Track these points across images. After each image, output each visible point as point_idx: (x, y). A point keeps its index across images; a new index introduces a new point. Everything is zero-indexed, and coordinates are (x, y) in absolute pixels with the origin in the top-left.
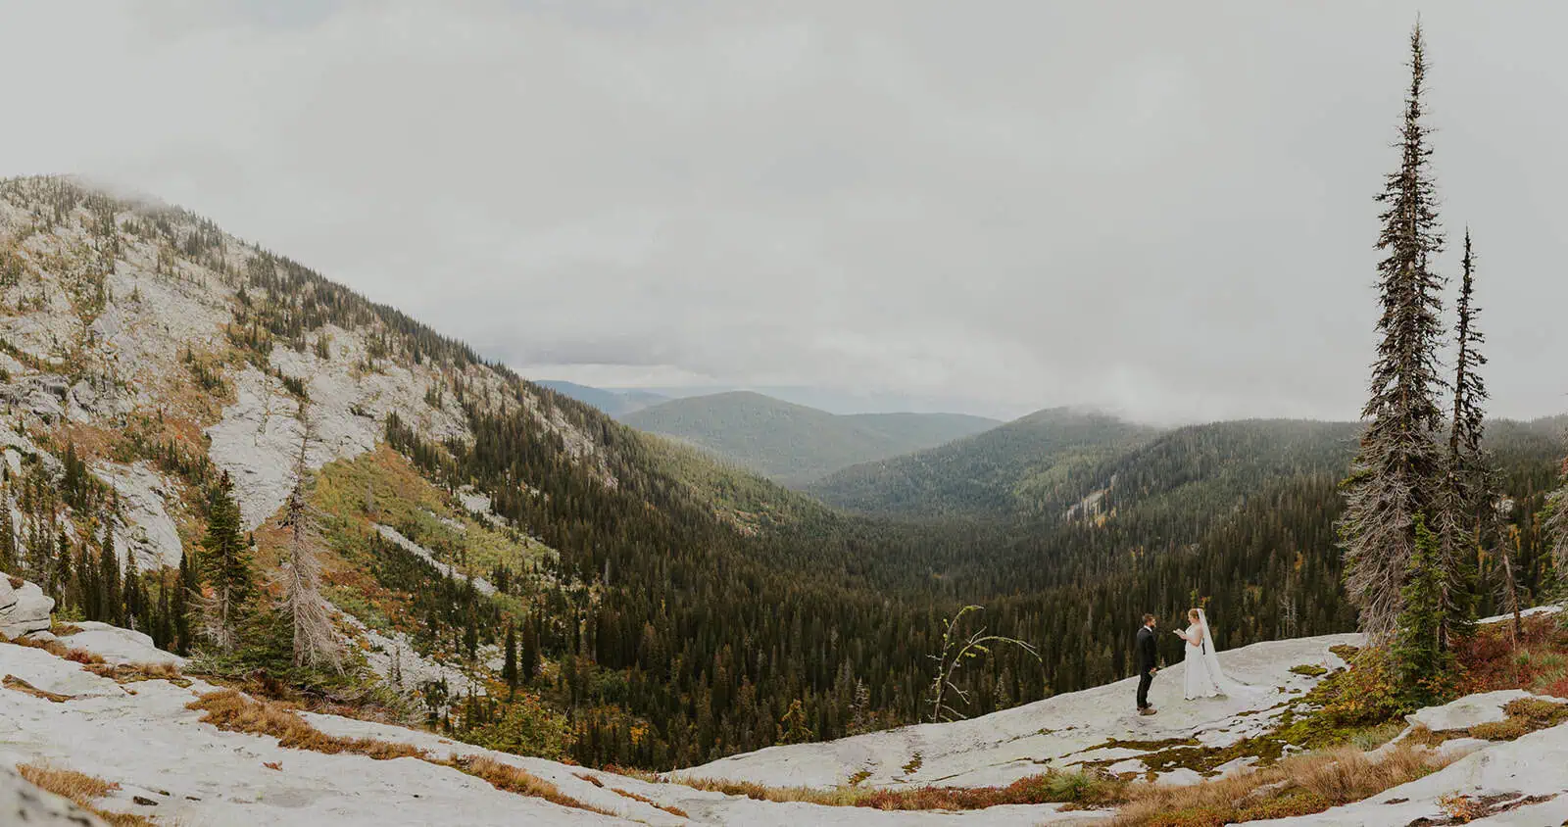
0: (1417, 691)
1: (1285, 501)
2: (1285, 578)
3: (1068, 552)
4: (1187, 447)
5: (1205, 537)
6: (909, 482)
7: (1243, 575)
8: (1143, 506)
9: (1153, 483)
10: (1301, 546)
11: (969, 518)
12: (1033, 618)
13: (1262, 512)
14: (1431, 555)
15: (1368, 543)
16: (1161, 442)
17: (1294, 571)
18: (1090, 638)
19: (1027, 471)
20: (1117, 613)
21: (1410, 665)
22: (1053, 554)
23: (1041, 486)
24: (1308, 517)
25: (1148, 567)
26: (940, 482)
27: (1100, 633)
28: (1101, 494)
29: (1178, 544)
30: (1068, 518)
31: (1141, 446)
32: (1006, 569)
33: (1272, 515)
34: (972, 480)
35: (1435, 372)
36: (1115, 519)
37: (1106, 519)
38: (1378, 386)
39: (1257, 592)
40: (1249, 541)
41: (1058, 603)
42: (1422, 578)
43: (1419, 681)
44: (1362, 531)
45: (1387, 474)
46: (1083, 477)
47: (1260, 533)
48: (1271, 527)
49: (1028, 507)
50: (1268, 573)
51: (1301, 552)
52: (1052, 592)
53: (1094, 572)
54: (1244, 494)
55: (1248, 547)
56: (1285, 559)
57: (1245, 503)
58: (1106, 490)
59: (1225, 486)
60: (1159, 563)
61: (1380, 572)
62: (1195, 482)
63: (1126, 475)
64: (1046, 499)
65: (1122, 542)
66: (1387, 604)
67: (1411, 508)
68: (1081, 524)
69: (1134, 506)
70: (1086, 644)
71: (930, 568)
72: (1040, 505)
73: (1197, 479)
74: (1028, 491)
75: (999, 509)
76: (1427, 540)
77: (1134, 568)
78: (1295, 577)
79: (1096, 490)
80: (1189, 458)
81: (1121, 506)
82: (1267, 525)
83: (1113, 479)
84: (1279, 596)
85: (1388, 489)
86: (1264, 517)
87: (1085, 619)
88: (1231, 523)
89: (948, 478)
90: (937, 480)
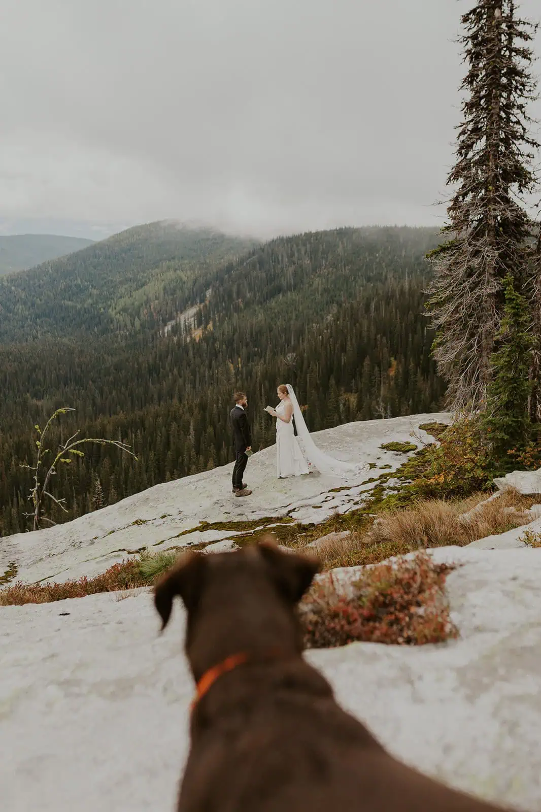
0: (507, 463)
1: (377, 309)
2: (379, 385)
3: (168, 368)
4: (280, 258)
5: (301, 347)
7: (338, 382)
8: (239, 318)
9: (248, 295)
10: (394, 352)
11: (65, 340)
12: (135, 435)
13: (355, 321)
14: (521, 319)
15: (456, 310)
16: (254, 253)
17: (388, 376)
18: (193, 452)
19: (122, 290)
20: (218, 426)
21: (500, 435)
22: (154, 370)
23: (136, 303)
24: (401, 323)
25: (247, 379)
26: (33, 305)
27: (202, 446)
28: (198, 309)
29: (275, 354)
30: (166, 335)
31: (234, 258)
32: (106, 389)
33: (365, 323)
34: (66, 302)
35: (524, 129)
36: (212, 333)
37: (203, 333)
38: (466, 147)
39: (353, 399)
40: (343, 349)
41: (160, 420)
42: (512, 343)
43: (509, 452)
44: (449, 299)
45: (474, 238)
46: (179, 293)
47: (354, 340)
48: (365, 334)
49: (126, 326)
50: (363, 380)
51: (395, 359)
52: (153, 409)
53: (194, 387)
54: (337, 303)
55: (343, 354)
56: (379, 366)
57: (339, 312)
58: (202, 306)
59: (318, 297)
60: (257, 373)
61: (468, 340)
62: (289, 294)
63: (221, 289)
64: (142, 316)
65: (220, 356)
66: (476, 375)
67: (499, 273)
68: (179, 341)
69: (229, 319)
70: (190, 459)
71: (28, 394)
72: (137, 323)
73: (291, 291)
74: (124, 310)
75: (96, 329)
76: (517, 304)
77: (233, 380)
78: (390, 383)
79: (192, 305)
80: (282, 268)
81: (217, 319)
82: (361, 332)
83: (209, 293)
84: (374, 403)
85: (476, 253)
86: (357, 325)
87: (187, 432)
88: (326, 331)
89: (41, 300)
90: (29, 304)
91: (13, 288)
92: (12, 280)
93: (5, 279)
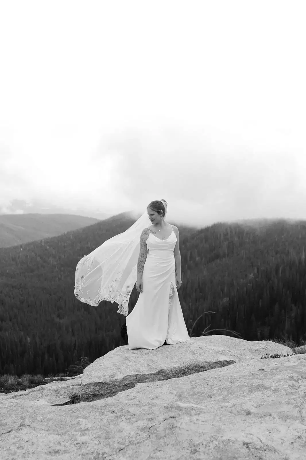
1: (284, 271)
4: (219, 235)
5: (232, 294)
6: (39, 259)
9: (197, 259)
10: (294, 302)
13: (269, 278)
33: (276, 281)
40: (261, 297)
48: (275, 288)
51: (295, 305)
54: (256, 267)
55: (261, 300)
56: (284, 309)
57: (257, 273)
59: (243, 262)
62: (224, 259)
71: (54, 315)
78: (292, 320)
82: (273, 287)
86: (270, 282)
88: (249, 285)
89: (65, 256)
90: (57, 257)
91: (48, 247)
92: (47, 242)
93: (43, 241)
